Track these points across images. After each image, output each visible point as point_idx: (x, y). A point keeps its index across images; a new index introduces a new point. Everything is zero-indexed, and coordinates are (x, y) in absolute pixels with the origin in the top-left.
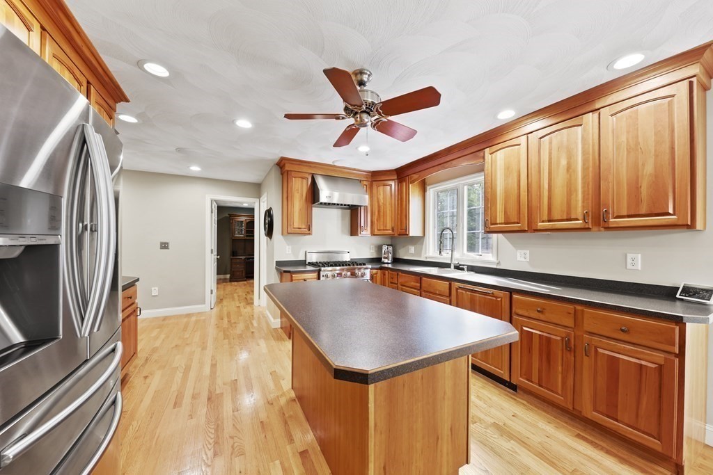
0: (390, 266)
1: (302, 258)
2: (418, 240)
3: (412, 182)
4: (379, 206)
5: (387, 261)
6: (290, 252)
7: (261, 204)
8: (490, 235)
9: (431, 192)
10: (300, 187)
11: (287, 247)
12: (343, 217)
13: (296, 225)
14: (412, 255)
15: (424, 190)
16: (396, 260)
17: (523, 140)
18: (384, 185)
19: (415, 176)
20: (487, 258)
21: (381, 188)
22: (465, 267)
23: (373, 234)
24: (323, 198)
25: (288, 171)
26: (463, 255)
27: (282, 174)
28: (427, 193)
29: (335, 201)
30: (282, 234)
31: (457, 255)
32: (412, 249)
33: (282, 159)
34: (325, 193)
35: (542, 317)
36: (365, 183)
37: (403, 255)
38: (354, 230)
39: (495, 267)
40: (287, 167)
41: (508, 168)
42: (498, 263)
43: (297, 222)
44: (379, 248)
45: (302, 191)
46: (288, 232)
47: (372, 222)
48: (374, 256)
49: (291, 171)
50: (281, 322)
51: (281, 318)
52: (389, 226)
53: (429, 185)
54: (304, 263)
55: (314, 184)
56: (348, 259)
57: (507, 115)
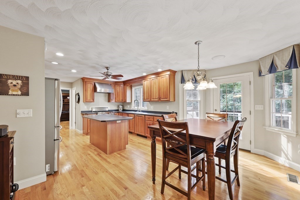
0: (121, 112)
1: (90, 110)
2: (130, 104)
3: (127, 86)
4: (118, 93)
5: (121, 110)
6: (86, 108)
7: (73, 90)
8: (144, 102)
9: (133, 89)
10: (90, 87)
11: (85, 106)
12: (105, 96)
13: (89, 99)
14: (129, 108)
15: (131, 88)
16: (124, 110)
17: (149, 80)
18: (119, 86)
19: (128, 84)
20: (145, 108)
21: (118, 87)
22: (141, 111)
23: (116, 102)
24: (98, 90)
25: (86, 82)
26: (141, 108)
27: (83, 82)
28: (132, 89)
29: (102, 92)
30: (83, 102)
31: (139, 108)
32: (128, 106)
33: (84, 78)
34: (99, 89)
35: (149, 120)
36: (113, 85)
37: (126, 108)
38: (109, 101)
39: (147, 110)
40: (86, 80)
41: (147, 86)
42: (148, 109)
43: (89, 98)
44: (118, 106)
45: (91, 88)
46: (86, 101)
47: (115, 98)
48: (117, 109)
49: (87, 81)
50: (83, 132)
51: (83, 130)
52: (121, 99)
53: (133, 87)
54: (91, 111)
55: (95, 85)
56: (107, 110)
57: (145, 74)
